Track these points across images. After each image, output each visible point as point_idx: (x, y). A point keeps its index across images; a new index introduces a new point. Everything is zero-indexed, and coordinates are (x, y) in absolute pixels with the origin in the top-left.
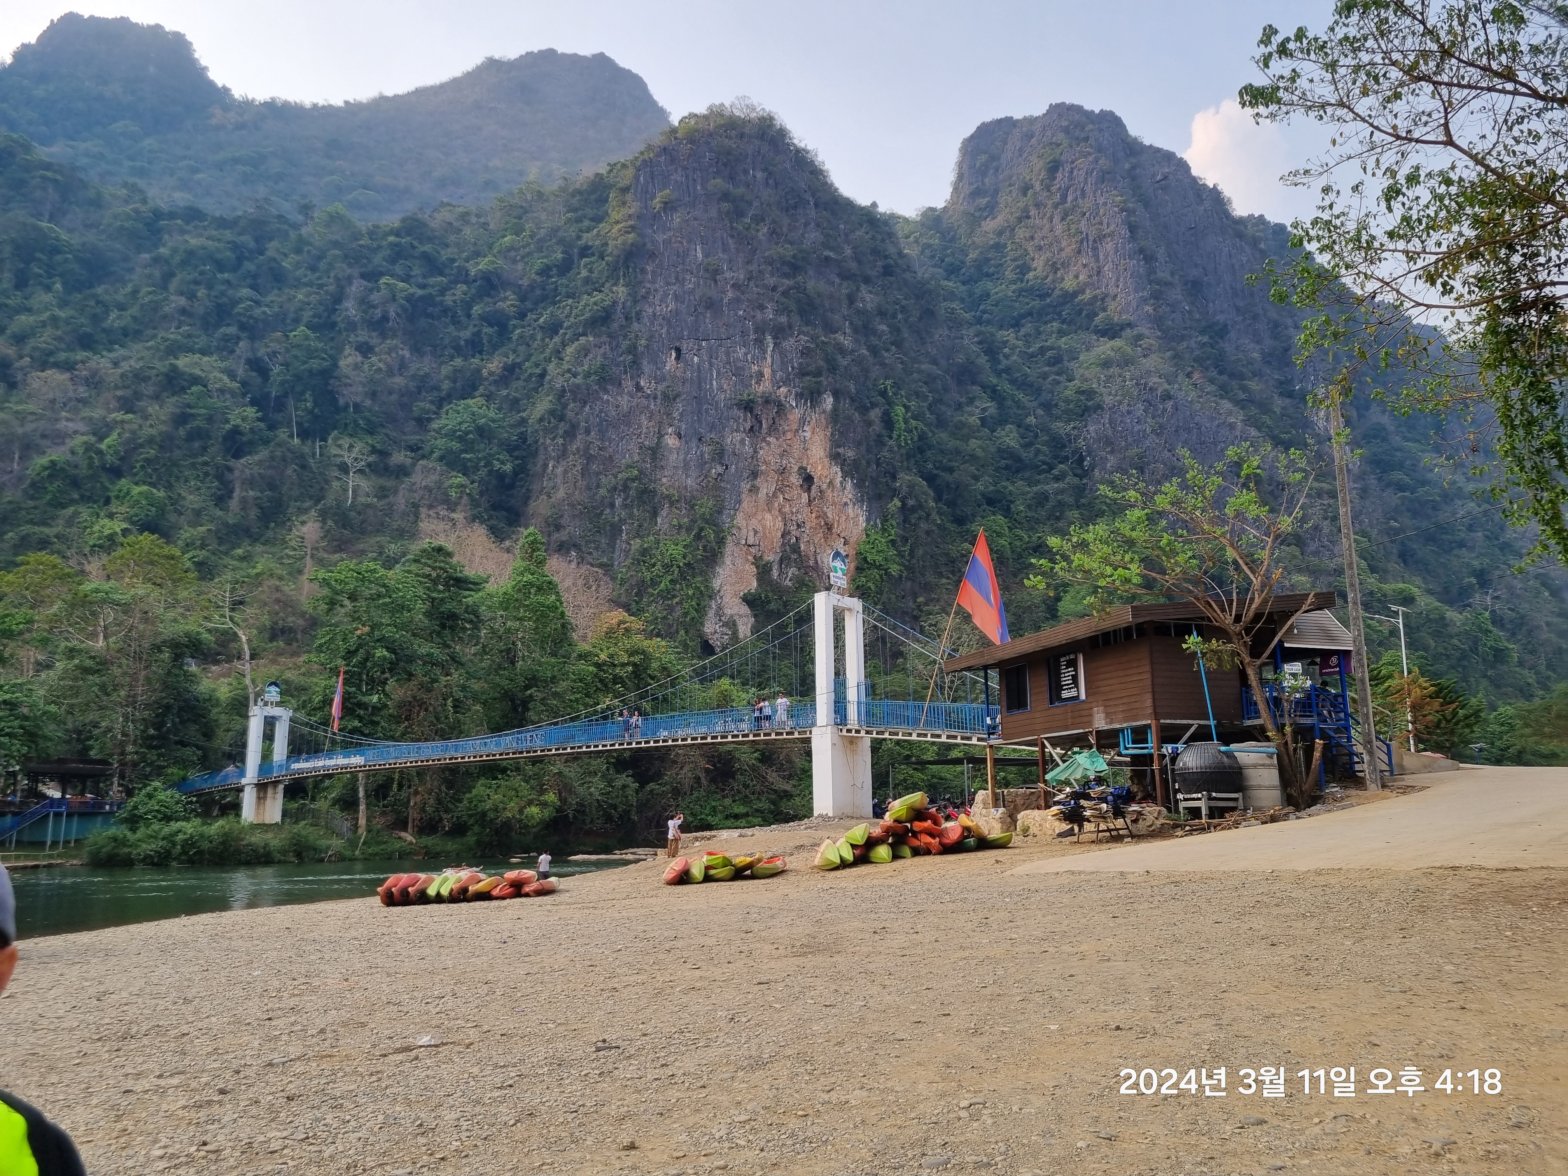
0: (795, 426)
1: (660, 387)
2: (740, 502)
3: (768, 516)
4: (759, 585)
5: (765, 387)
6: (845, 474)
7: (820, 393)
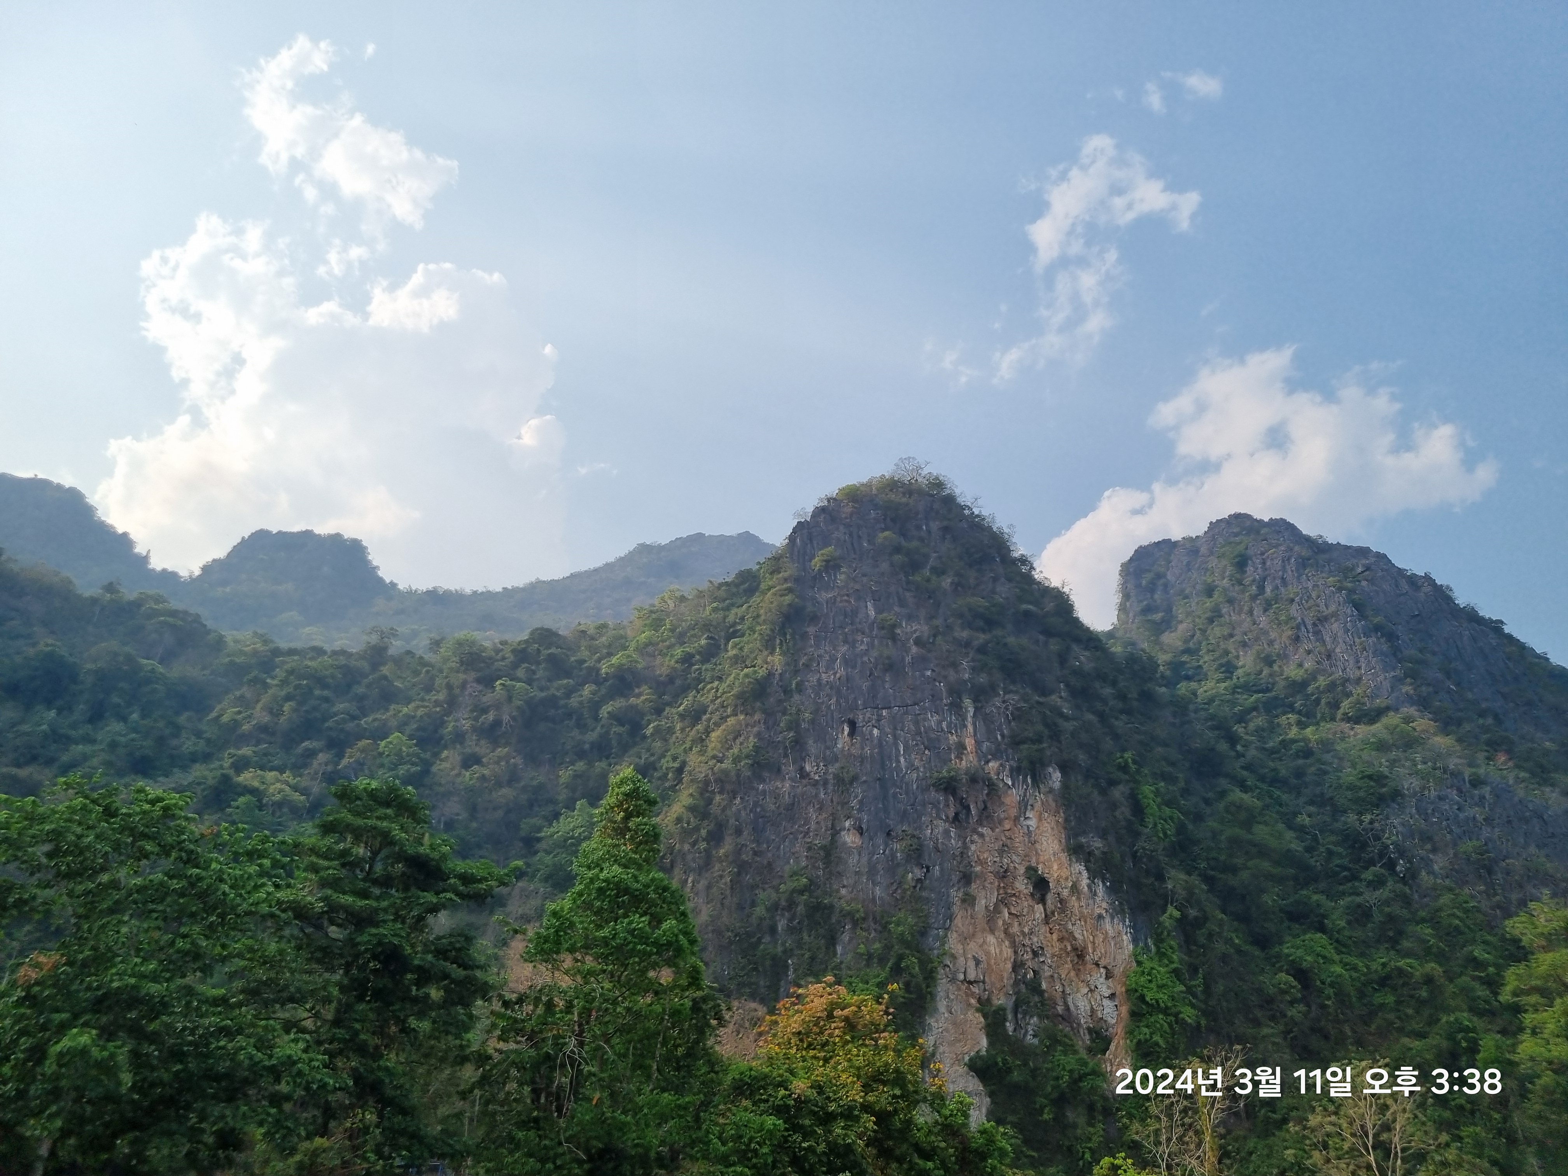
0: (1014, 812)
1: (831, 770)
2: (951, 918)
3: (991, 939)
4: (991, 1044)
5: (968, 761)
6: (1092, 876)
7: (1044, 765)
